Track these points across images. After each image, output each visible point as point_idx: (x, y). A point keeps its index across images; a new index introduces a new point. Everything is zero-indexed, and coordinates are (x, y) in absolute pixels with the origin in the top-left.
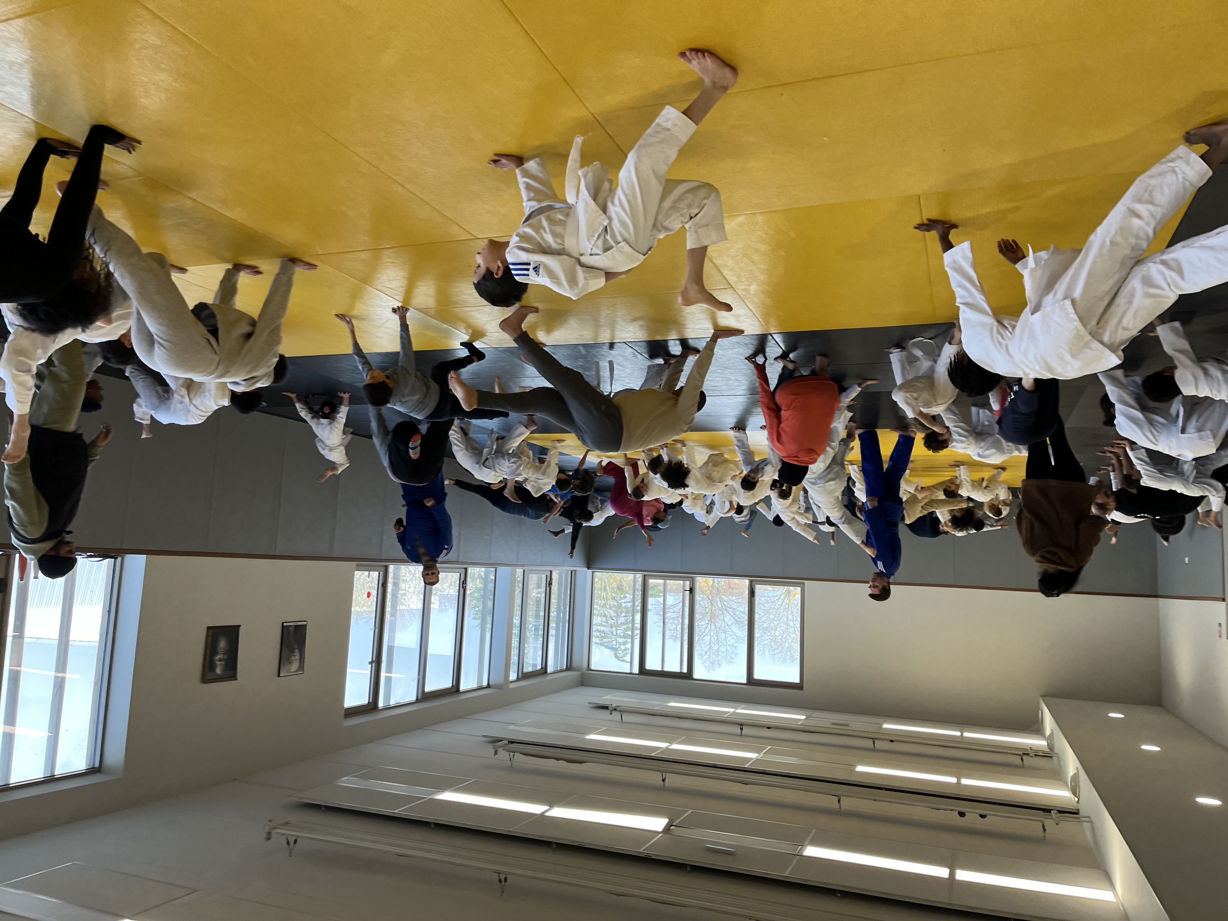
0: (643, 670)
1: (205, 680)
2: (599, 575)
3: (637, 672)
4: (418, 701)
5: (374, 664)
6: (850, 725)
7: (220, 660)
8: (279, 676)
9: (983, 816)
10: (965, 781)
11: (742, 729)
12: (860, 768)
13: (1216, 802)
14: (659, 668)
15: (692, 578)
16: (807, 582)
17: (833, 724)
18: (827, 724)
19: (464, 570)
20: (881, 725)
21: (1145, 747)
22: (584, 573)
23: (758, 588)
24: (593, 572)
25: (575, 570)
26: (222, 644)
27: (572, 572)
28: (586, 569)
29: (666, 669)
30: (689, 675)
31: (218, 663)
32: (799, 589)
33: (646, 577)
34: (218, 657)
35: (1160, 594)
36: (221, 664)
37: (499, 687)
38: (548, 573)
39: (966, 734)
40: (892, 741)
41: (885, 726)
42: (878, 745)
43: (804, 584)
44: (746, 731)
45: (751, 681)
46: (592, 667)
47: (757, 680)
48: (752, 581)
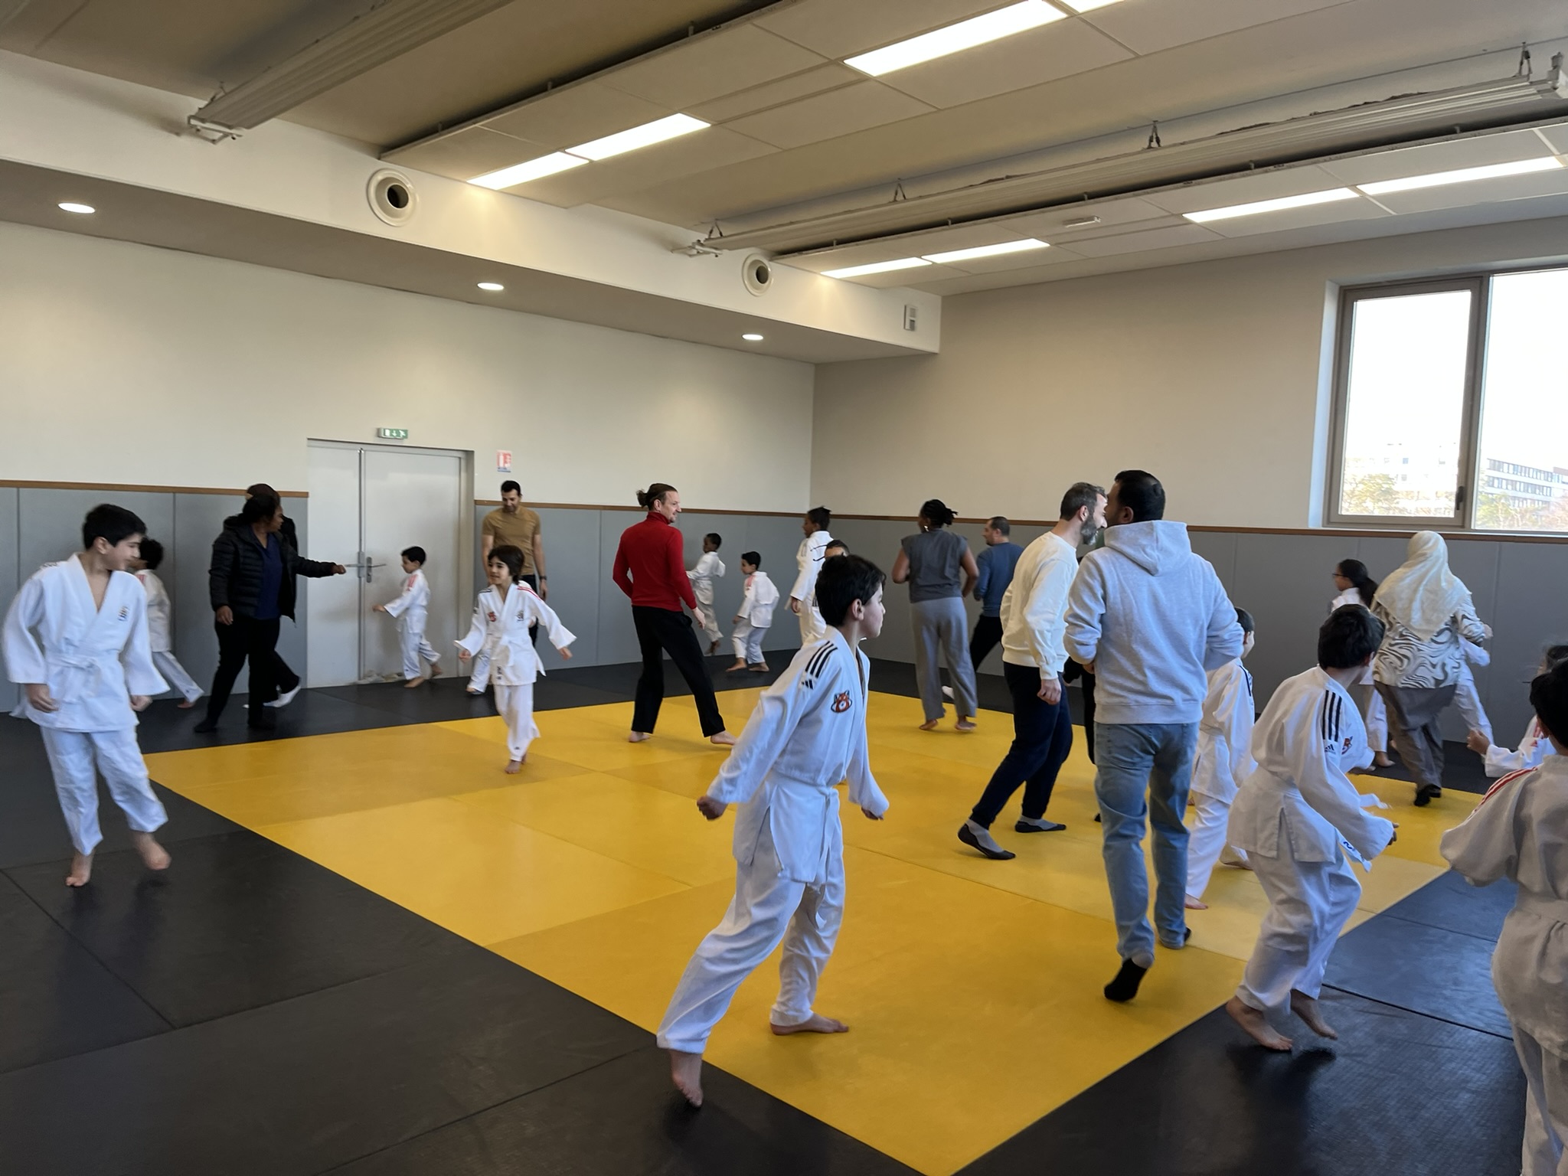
16: (1315, 521)
32: (1342, 511)
43: (1328, 520)
45: (1477, 283)
47: (1464, 289)
48: (1463, 525)
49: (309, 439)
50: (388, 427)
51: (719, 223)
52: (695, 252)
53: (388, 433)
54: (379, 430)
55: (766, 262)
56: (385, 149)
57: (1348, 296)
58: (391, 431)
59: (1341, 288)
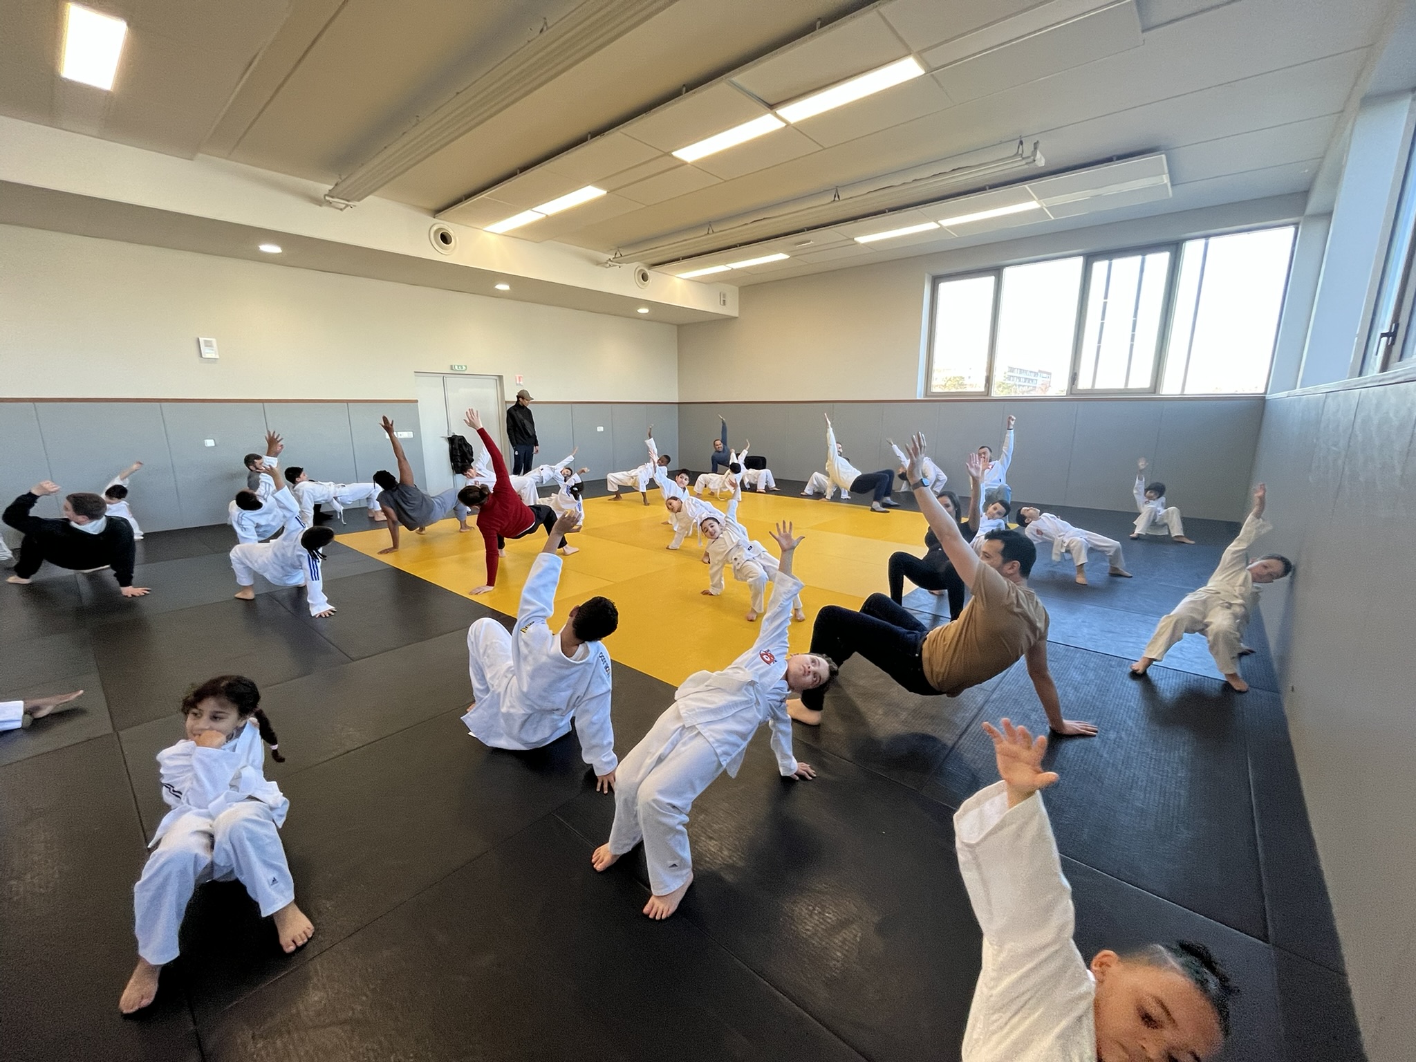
0: (1175, 248)
3: (1183, 243)
14: (1147, 256)
15: (1071, 394)
16: (920, 395)
23: (980, 387)
28: (1268, 397)
30: (1090, 259)
32: (932, 390)
33: (1153, 391)
35: (677, 405)
43: (926, 395)
45: (997, 271)
46: (1292, 230)
47: (991, 275)
48: (987, 395)
50: (456, 363)
51: (620, 249)
52: (608, 265)
53: (456, 367)
54: (452, 366)
55: (647, 270)
56: (437, 212)
57: (936, 280)
58: (458, 366)
59: (933, 276)
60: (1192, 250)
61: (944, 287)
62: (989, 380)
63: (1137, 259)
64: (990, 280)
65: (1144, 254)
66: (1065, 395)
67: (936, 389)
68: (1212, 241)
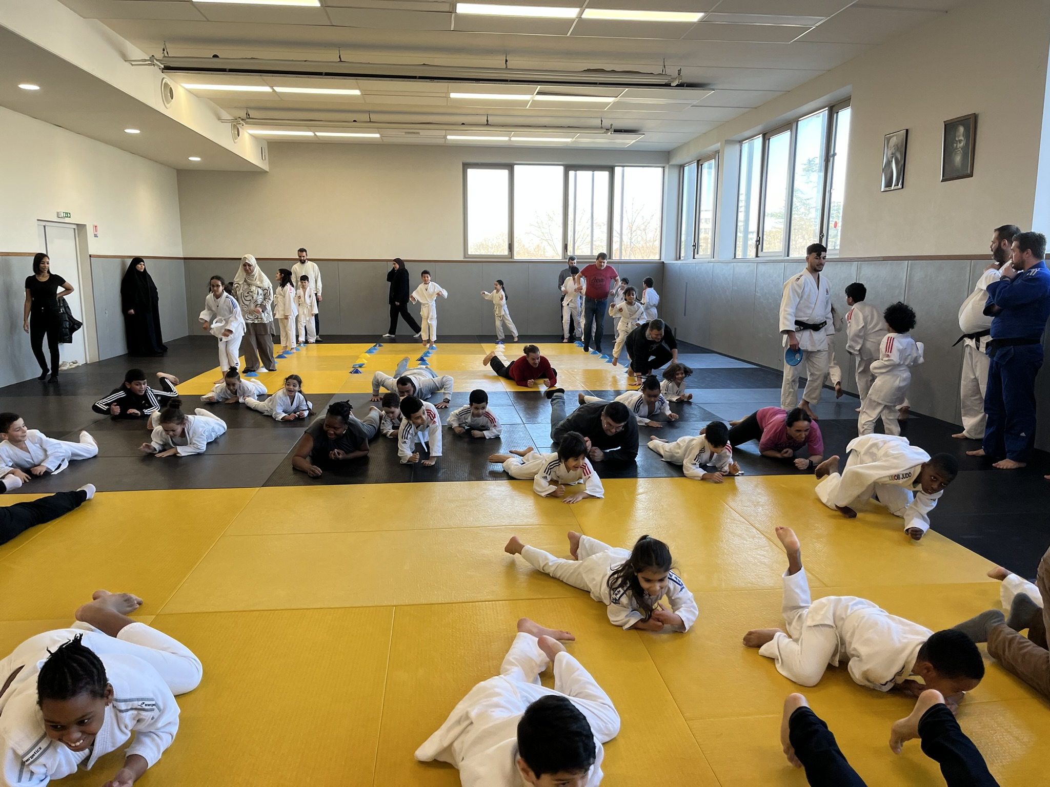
0: (611, 170)
1: (975, 117)
2: (657, 257)
3: (616, 168)
4: (796, 120)
5: (832, 152)
6: (404, 133)
7: (960, 141)
8: (907, 130)
9: (215, 56)
10: (267, 89)
11: (487, 121)
12: (357, 92)
13: (23, 86)
14: (596, 173)
16: (462, 259)
17: (418, 133)
18: (422, 132)
19: (759, 255)
20: (382, 136)
21: (137, 132)
22: (668, 259)
23: (506, 252)
24: (660, 259)
25: (677, 260)
26: (958, 159)
27: (680, 258)
28: (665, 262)
29: (590, 173)
30: (568, 168)
31: (962, 138)
32: (469, 253)
34: (962, 144)
35: (183, 260)
36: (959, 137)
37: (729, 142)
38: (696, 256)
39: (311, 134)
40: (355, 121)
41: (378, 136)
42: (365, 117)
43: (465, 257)
44: (484, 120)
45: (510, 167)
46: (660, 170)
47: (506, 169)
48: (511, 258)
49: (38, 220)
55: (239, 126)
57: (466, 166)
59: (463, 163)
60: (618, 170)
61: (470, 172)
62: (511, 247)
63: (589, 173)
64: (505, 173)
65: (593, 171)
66: (561, 258)
67: (471, 251)
68: (626, 168)
